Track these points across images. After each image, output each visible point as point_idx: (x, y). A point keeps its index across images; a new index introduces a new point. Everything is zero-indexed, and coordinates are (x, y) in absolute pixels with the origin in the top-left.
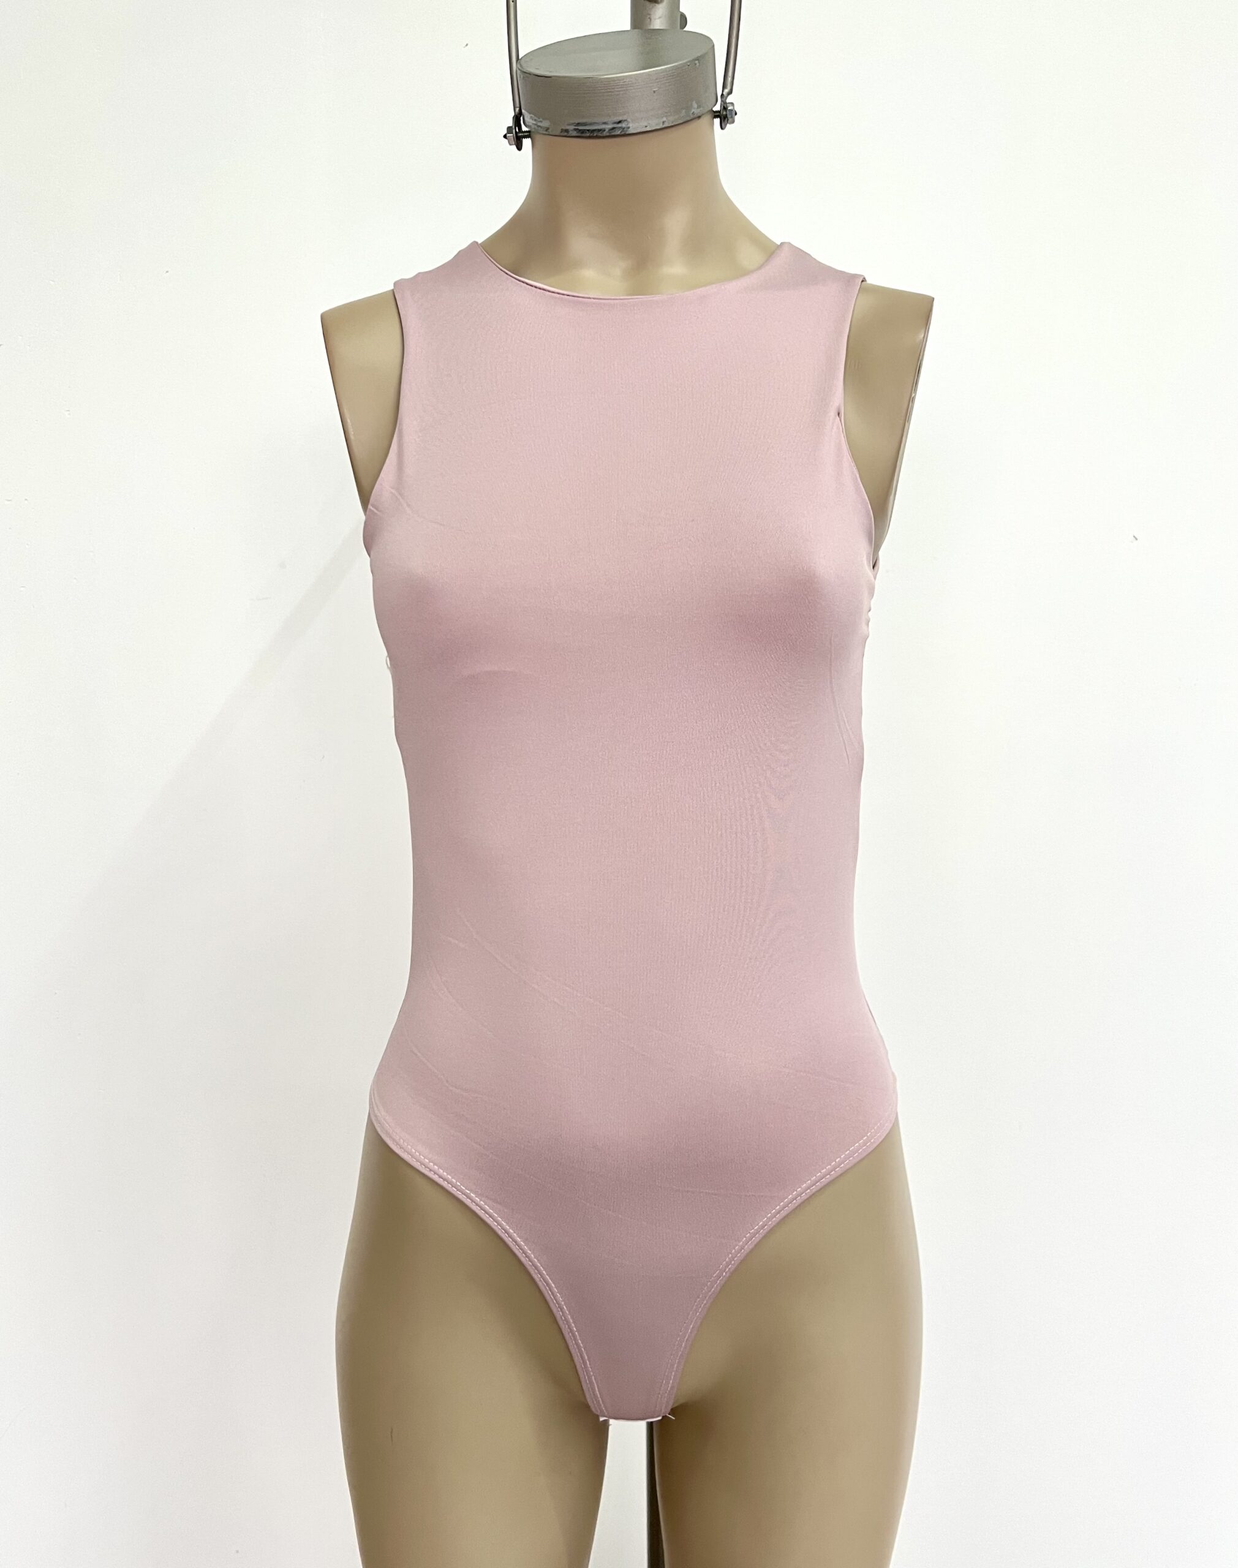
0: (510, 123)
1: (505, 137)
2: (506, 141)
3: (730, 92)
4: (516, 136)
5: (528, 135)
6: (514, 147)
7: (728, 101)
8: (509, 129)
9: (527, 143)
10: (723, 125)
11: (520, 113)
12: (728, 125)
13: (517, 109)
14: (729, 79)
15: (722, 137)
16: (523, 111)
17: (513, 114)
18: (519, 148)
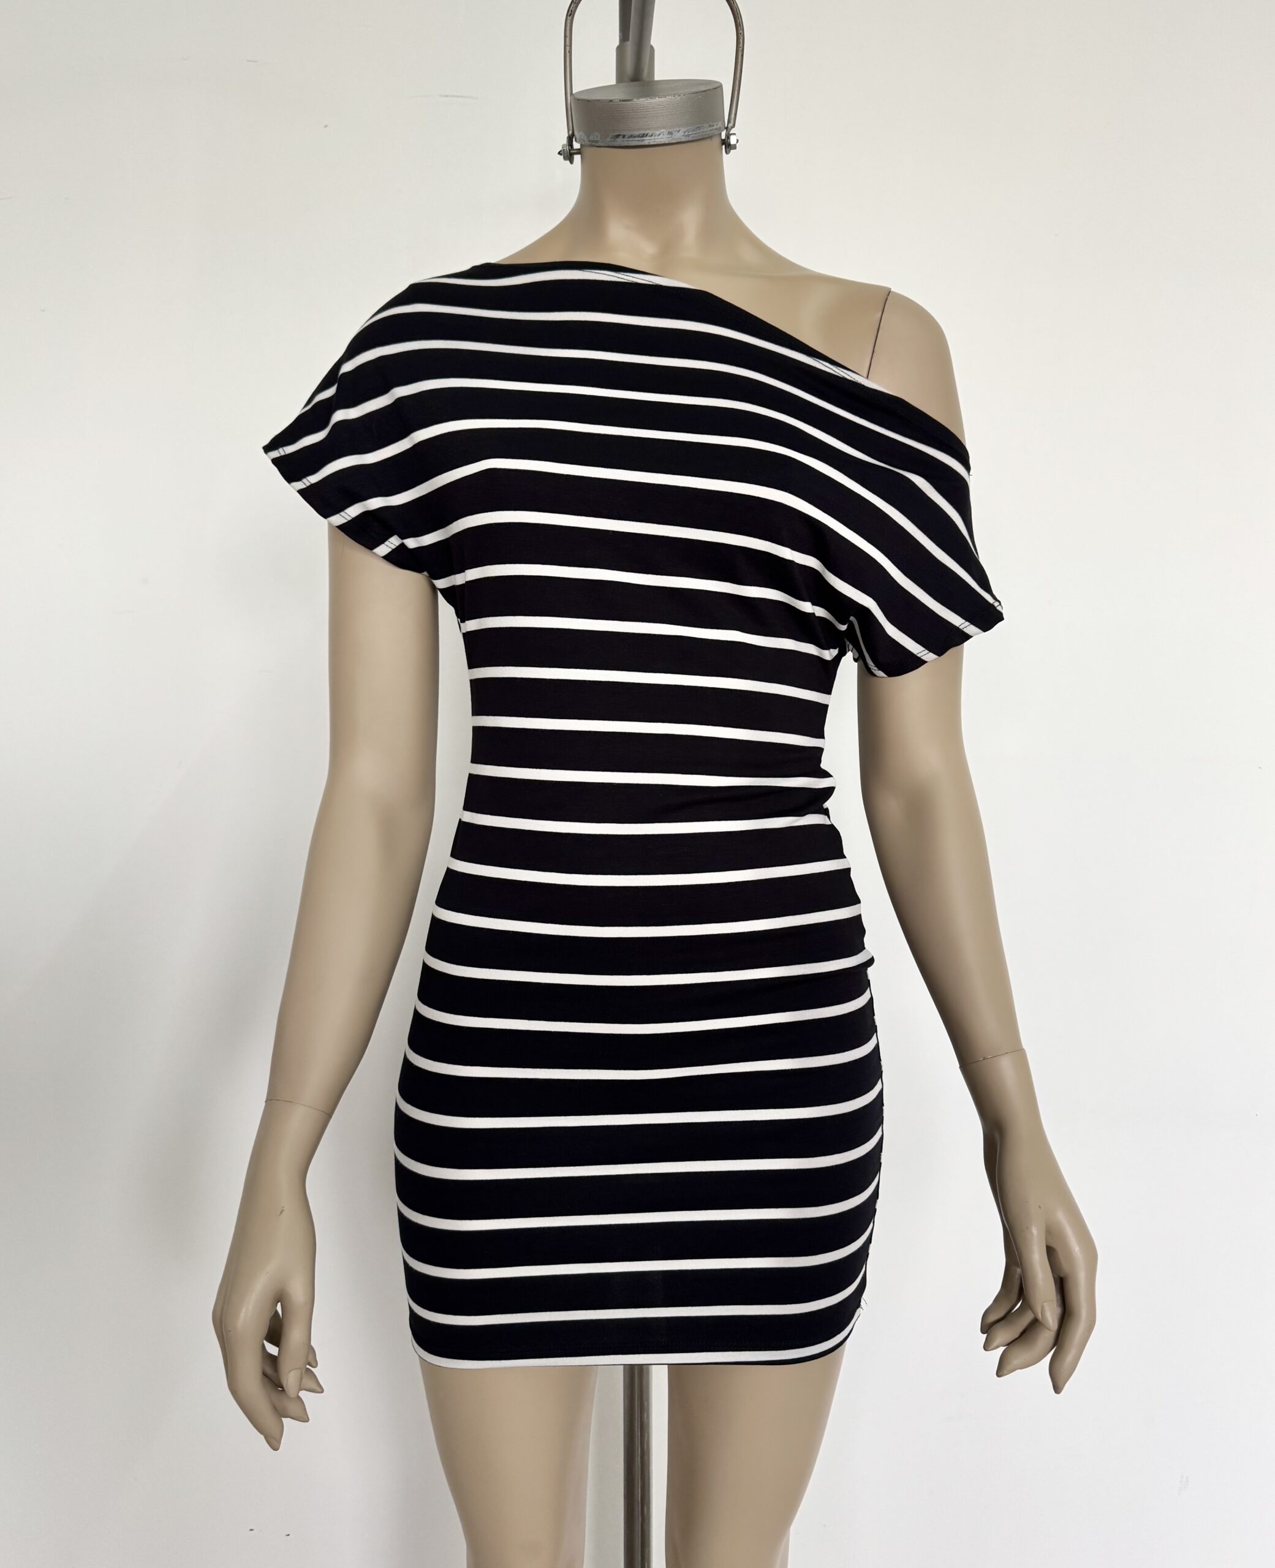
0: (565, 141)
1: (559, 153)
2: (562, 157)
3: (734, 126)
4: (568, 155)
5: (579, 152)
6: (568, 162)
7: (731, 132)
8: (563, 148)
9: (577, 158)
10: (727, 150)
11: (573, 135)
12: (732, 151)
13: (571, 132)
14: (733, 116)
15: (728, 160)
16: (576, 133)
17: (567, 135)
18: (571, 162)
